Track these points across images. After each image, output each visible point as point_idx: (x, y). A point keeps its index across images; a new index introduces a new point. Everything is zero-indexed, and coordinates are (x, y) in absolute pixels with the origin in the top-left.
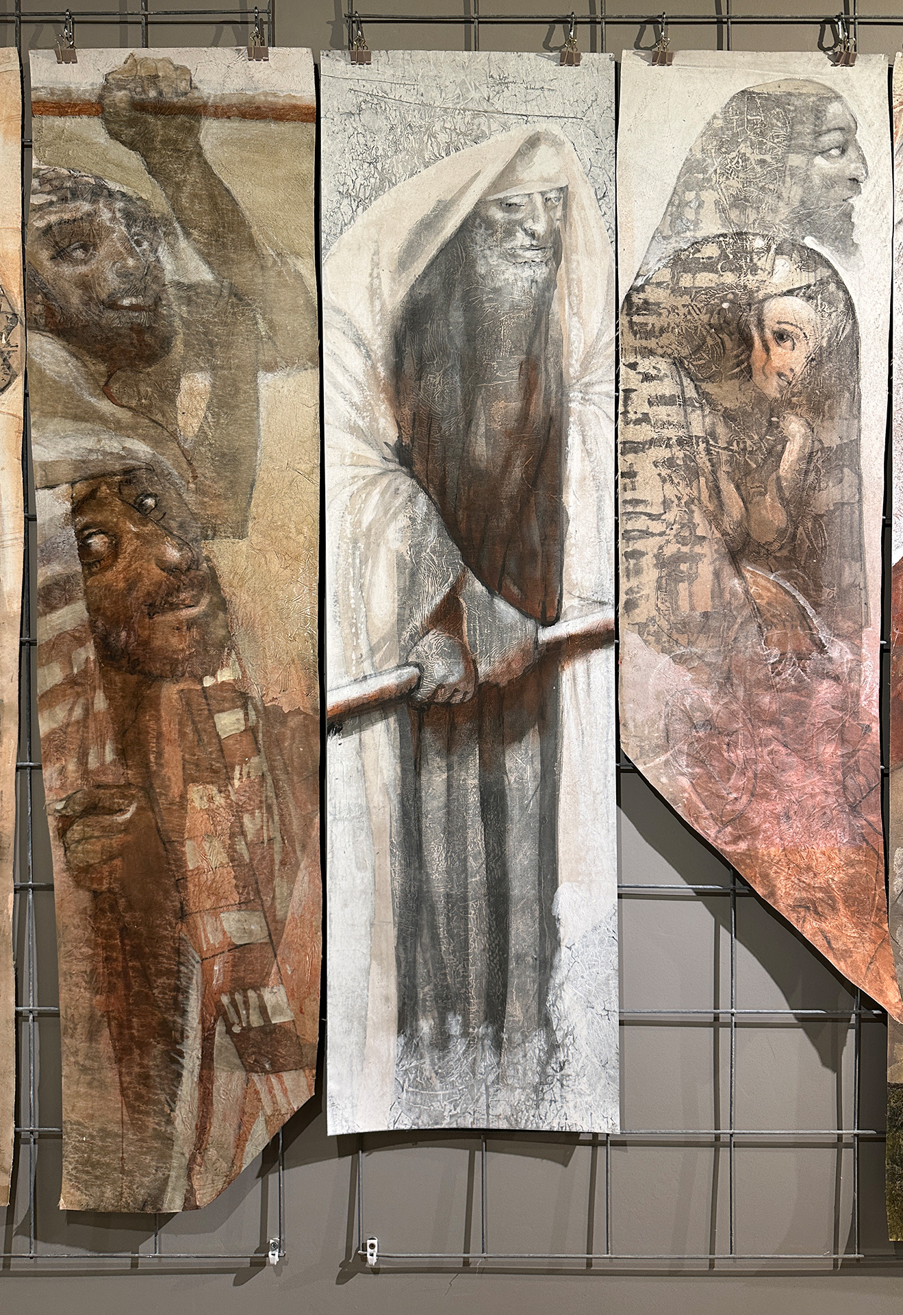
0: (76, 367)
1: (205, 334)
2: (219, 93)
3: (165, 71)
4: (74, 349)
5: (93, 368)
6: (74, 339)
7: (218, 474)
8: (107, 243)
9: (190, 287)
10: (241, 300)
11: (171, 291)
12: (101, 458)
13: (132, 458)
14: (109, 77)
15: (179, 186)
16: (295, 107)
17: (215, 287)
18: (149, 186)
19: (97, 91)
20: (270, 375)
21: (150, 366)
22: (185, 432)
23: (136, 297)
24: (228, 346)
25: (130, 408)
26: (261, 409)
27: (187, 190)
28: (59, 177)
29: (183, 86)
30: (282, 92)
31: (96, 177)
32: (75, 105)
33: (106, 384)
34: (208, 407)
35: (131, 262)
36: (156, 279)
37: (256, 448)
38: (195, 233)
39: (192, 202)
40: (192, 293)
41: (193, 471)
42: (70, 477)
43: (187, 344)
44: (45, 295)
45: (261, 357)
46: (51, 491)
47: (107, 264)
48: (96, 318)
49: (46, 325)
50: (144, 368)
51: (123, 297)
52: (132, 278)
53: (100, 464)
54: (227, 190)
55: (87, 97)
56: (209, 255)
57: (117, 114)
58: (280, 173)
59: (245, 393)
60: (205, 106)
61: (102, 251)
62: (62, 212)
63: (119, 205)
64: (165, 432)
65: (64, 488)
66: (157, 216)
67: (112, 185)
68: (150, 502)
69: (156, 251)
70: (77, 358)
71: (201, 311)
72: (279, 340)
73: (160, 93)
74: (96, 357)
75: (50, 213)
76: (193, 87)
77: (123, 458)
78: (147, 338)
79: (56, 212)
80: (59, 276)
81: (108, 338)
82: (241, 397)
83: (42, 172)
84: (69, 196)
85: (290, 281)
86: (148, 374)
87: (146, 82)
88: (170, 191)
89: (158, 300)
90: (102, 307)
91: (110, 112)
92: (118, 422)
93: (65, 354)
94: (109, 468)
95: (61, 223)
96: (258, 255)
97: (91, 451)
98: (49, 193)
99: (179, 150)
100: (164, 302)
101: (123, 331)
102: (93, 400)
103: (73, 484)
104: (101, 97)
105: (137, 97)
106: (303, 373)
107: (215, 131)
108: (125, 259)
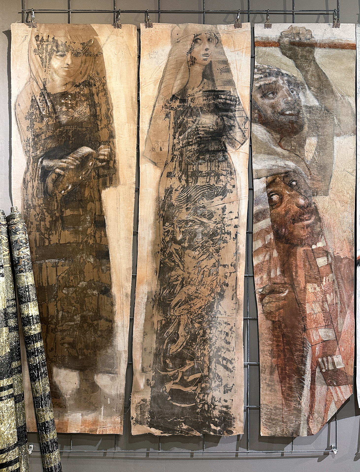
0: (269, 136)
1: (316, 124)
2: (321, 39)
3: (302, 31)
4: (268, 130)
5: (275, 136)
6: (269, 126)
7: (319, 173)
8: (281, 92)
9: (310, 107)
10: (328, 112)
11: (304, 108)
12: (277, 168)
13: (288, 168)
14: (282, 33)
15: (307, 72)
16: (348, 44)
17: (319, 107)
18: (296, 72)
19: (278, 38)
20: (338, 138)
21: (296, 135)
22: (307, 158)
23: (291, 111)
24: (324, 128)
25: (288, 150)
26: (335, 150)
27: (310, 73)
28: (264, 68)
29: (308, 36)
30: (344, 39)
31: (277, 68)
32: (270, 43)
33: (280, 142)
34: (316, 150)
35: (289, 98)
36: (298, 104)
37: (333, 164)
38: (312, 88)
39: (312, 77)
40: (311, 109)
41: (310, 172)
42: (266, 175)
43: (309, 127)
44: (259, 110)
45: (335, 132)
46: (259, 180)
47: (281, 99)
48: (277, 118)
49: (259, 121)
50: (293, 136)
51: (286, 111)
52: (290, 104)
53: (277, 170)
54: (324, 73)
55: (274, 40)
56: (317, 96)
57: (285, 46)
58: (342, 67)
59: (329, 144)
60: (316, 43)
61: (279, 95)
62: (265, 81)
63: (286, 78)
64: (300, 158)
65: (264, 179)
66: (299, 82)
67: (284, 72)
68: (294, 183)
69: (299, 95)
70: (269, 133)
71: (314, 116)
72: (342, 126)
73: (300, 39)
74: (276, 132)
75: (261, 81)
76: (312, 37)
77: (285, 168)
78: (295, 125)
79: (263, 81)
80: (263, 104)
81: (281, 126)
82: (328, 146)
83: (258, 67)
84: (268, 75)
85: (346, 105)
86: (295, 138)
87: (295, 35)
88: (304, 73)
89: (299, 112)
90: (279, 114)
91: (282, 46)
92: (284, 155)
93: (265, 131)
94: (280, 172)
95: (265, 84)
96: (335, 96)
97: (273, 165)
98: (261, 74)
99: (307, 59)
100: (301, 113)
101: (286, 123)
102: (275, 148)
103: (267, 177)
104: (279, 40)
105: (292, 40)
106: (350, 137)
107: (320, 52)
108: (287, 98)
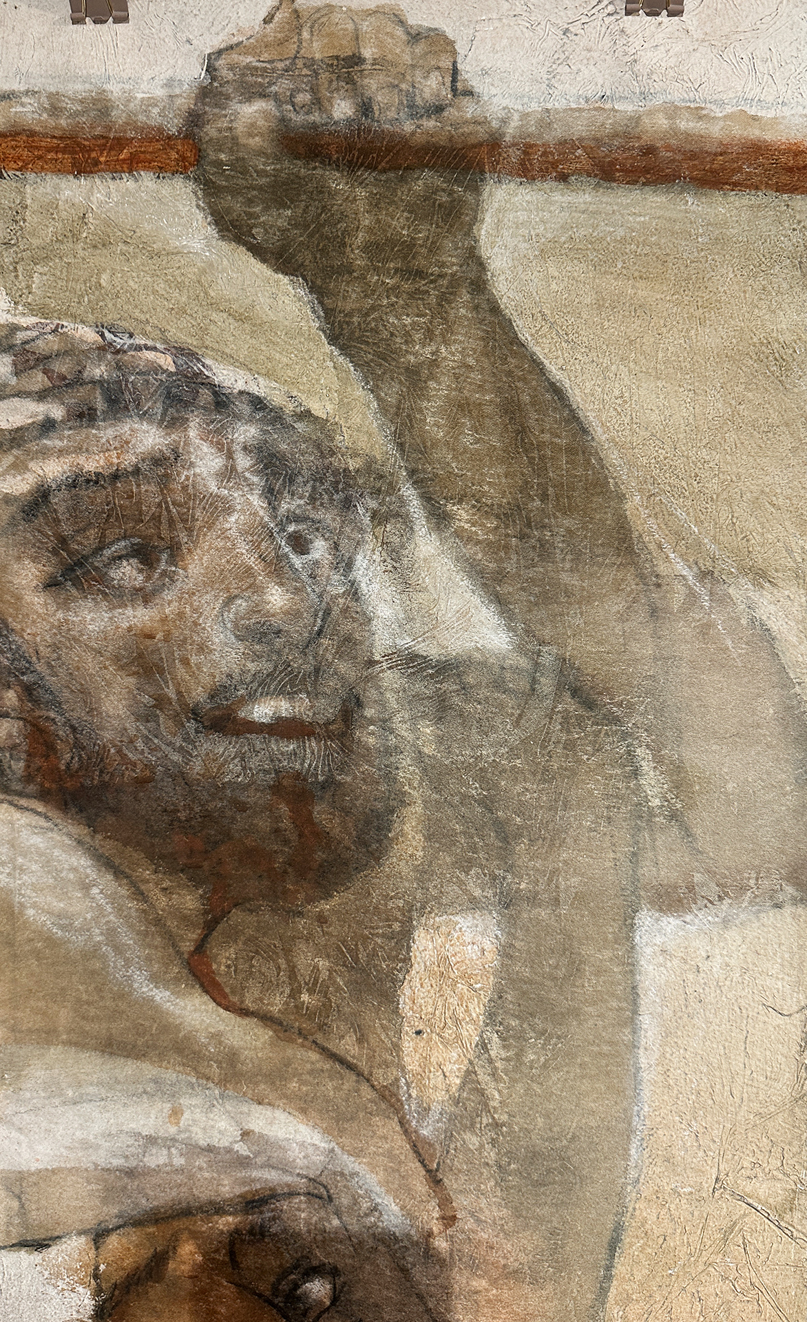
0: (113, 900)
1: (488, 804)
2: (535, 106)
3: (381, 45)
4: (107, 848)
5: (163, 902)
6: (111, 818)
7: (517, 1212)
8: (210, 541)
9: (446, 669)
10: (590, 705)
11: (391, 679)
12: (179, 1161)
13: (269, 1164)
14: (221, 63)
15: (416, 379)
16: (757, 149)
17: (516, 670)
18: (329, 378)
19: (185, 102)
20: (671, 922)
21: (328, 896)
23: (291, 696)
24: (555, 840)
25: (267, 1019)
26: (645, 1020)
27: (440, 390)
28: (70, 350)
29: (433, 86)
30: (721, 104)
31: (180, 351)
32: (120, 143)
33: (200, 948)
34: (491, 1016)
35: (277, 598)
36: (348, 644)
37: (629, 1133)
38: (462, 515)
39: (454, 424)
40: (450, 686)
41: (445, 1202)
42: (90, 1218)
43: (435, 834)
44: (29, 691)
45: (646, 869)
47: (210, 603)
48: (176, 757)
49: (29, 779)
50: (309, 900)
51: (252, 697)
52: (279, 642)
53: (178, 1179)
55: (154, 117)
56: (500, 576)
57: (240, 167)
59: (598, 973)
61: (196, 565)
62: (79, 450)
63: (246, 432)
64: (365, 1088)
65: (74, 1249)
66: (353, 464)
67: (229, 377)
68: (318, 1289)
69: (349, 565)
70: (118, 874)
71: (475, 737)
72: (699, 820)
73: (365, 108)
74: (173, 871)
75: (45, 453)
76: (460, 91)
77: (242, 1161)
78: (321, 812)
79: (61, 452)
80: (67, 635)
81: (207, 816)
82: (589, 984)
83: (20, 336)
84: (100, 404)
85: (736, 651)
86: (322, 918)
87: (324, 76)
88: (392, 393)
89: (350, 709)
90: (191, 725)
91: (218, 164)
92: (232, 1058)
93: (81, 862)
94: (203, 1193)
95: (76, 482)
96: (644, 577)
97: (152, 1141)
98: (42, 396)
99: (420, 274)
100: (369, 712)
101: (250, 796)
102: (161, 995)
103: (99, 1236)
104: (194, 120)
105: (298, 119)
107: (522, 215)
108: (257, 589)
